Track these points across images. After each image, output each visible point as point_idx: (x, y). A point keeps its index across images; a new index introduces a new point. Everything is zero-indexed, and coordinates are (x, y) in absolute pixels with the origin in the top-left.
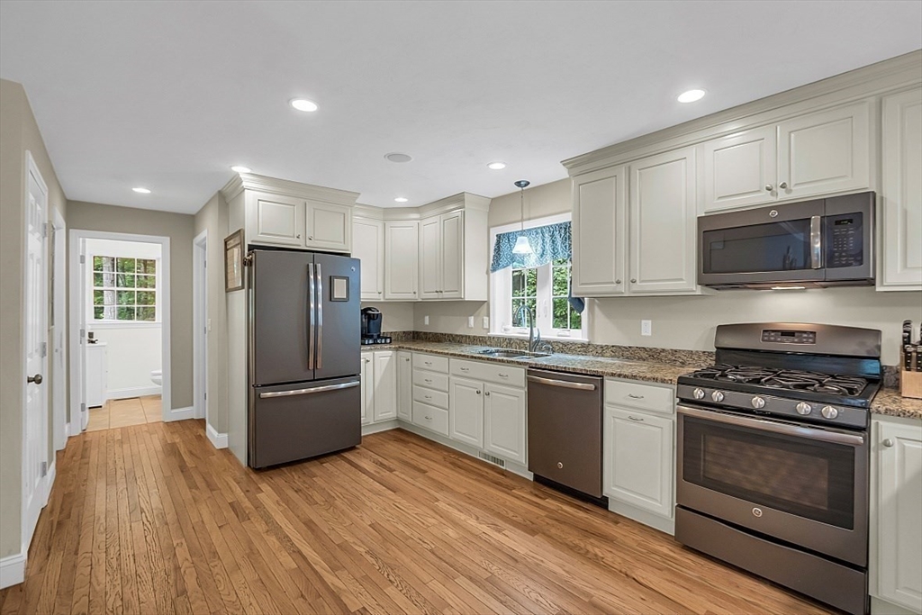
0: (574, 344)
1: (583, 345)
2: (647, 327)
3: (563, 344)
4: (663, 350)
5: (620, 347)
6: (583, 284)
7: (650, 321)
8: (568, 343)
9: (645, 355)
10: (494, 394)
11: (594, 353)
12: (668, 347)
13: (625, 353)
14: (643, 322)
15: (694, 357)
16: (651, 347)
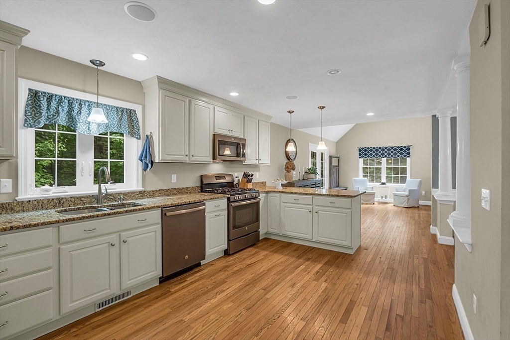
0: (133, 192)
1: (140, 192)
2: (174, 178)
3: (124, 194)
4: (183, 188)
5: (163, 190)
6: (167, 155)
7: (175, 175)
8: (129, 193)
9: (175, 192)
10: (129, 239)
11: (148, 196)
12: (185, 187)
13: (166, 193)
14: (173, 175)
15: (194, 189)
16: (178, 188)
